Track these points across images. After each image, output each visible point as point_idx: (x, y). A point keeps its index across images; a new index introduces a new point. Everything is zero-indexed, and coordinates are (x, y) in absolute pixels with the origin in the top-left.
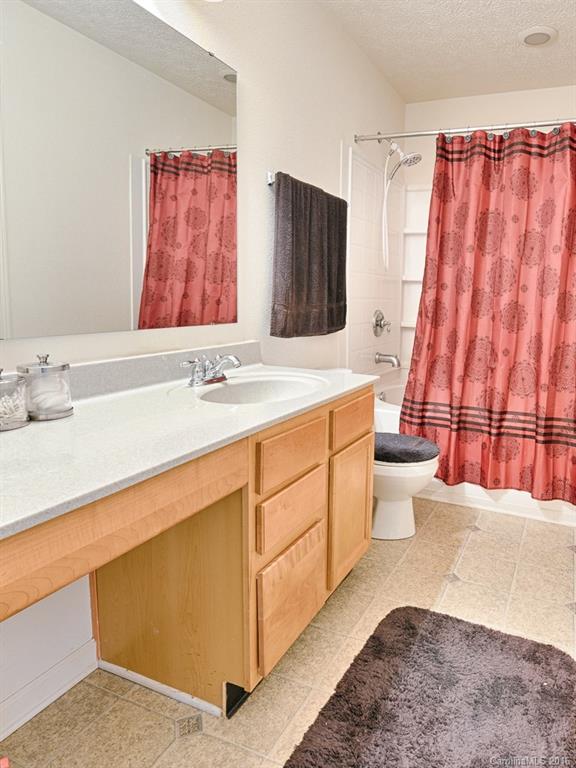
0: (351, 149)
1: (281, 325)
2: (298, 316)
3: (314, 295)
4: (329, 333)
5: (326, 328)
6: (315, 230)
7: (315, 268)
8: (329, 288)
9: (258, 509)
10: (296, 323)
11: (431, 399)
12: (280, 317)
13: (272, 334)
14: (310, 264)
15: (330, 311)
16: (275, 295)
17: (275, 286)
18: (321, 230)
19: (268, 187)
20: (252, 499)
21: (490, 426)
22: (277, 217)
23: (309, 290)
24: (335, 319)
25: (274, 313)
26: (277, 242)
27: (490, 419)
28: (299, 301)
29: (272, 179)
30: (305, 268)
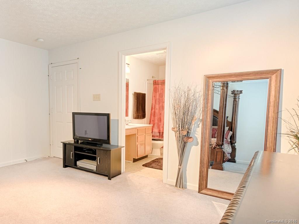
0: (146, 83)
1: (135, 117)
2: (137, 115)
3: (140, 112)
4: (143, 119)
5: (142, 118)
7: (140, 107)
8: (143, 111)
9: (137, 137)
10: (137, 117)
11: (153, 131)
12: (135, 116)
13: (133, 118)
14: (139, 106)
15: (143, 115)
16: (134, 112)
17: (134, 110)
19: (132, 95)
21: (160, 135)
22: (134, 99)
23: (139, 111)
24: (144, 116)
25: (134, 115)
26: (134, 103)
27: (160, 134)
28: (137, 113)
29: (133, 93)
30: (138, 107)
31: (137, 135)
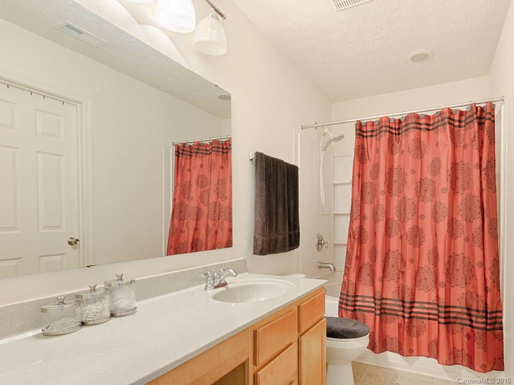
0: (299, 134)
1: (260, 247)
2: (270, 241)
3: (280, 226)
4: (289, 250)
5: (288, 248)
6: (280, 186)
7: (280, 210)
8: (289, 222)
9: (255, 376)
10: (269, 246)
11: (360, 293)
12: (259, 242)
13: (254, 253)
14: (277, 207)
15: (290, 236)
16: (256, 229)
17: (256, 223)
18: (283, 186)
19: (250, 162)
20: (251, 369)
21: (403, 311)
22: (256, 179)
23: (277, 223)
24: (293, 242)
25: (255, 240)
26: (256, 195)
27: (404, 307)
28: (271, 231)
29: (252, 156)
30: (274, 210)
31: (255, 364)
